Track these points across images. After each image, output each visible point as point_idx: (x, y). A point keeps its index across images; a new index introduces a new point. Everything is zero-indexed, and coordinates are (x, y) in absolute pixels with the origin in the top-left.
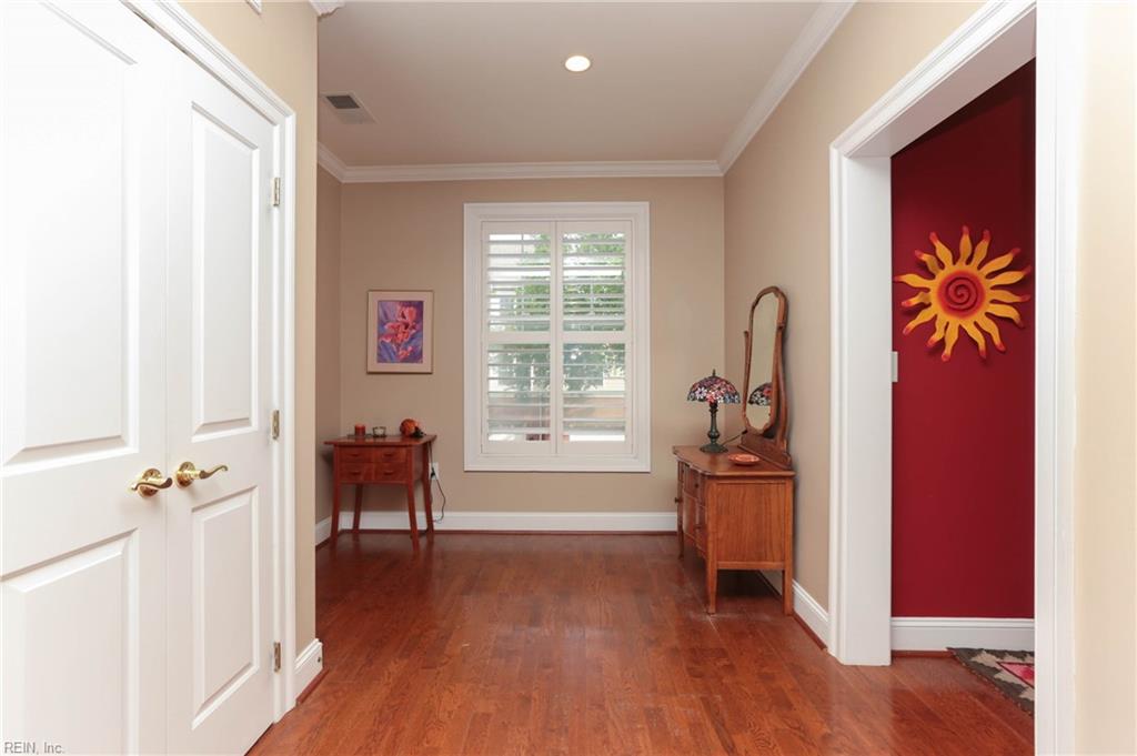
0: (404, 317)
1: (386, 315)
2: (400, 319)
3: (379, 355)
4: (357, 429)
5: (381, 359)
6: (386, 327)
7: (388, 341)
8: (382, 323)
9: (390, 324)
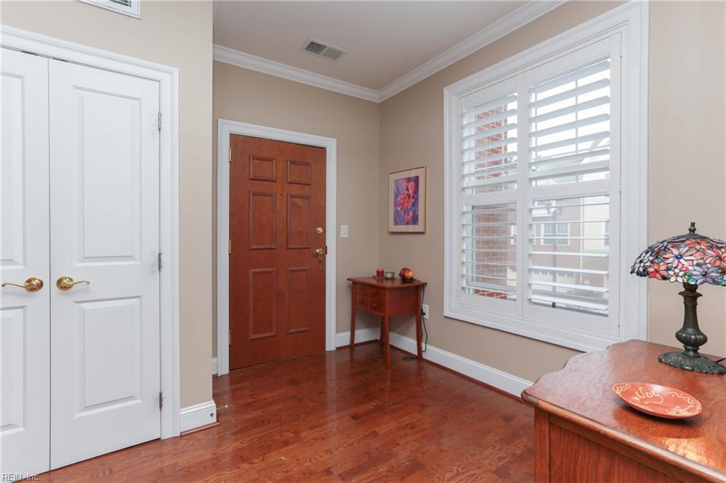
0: (408, 190)
1: (398, 189)
2: (406, 192)
3: (395, 220)
4: (378, 272)
5: (396, 223)
6: (398, 199)
7: (399, 209)
8: (396, 196)
9: (401, 196)
